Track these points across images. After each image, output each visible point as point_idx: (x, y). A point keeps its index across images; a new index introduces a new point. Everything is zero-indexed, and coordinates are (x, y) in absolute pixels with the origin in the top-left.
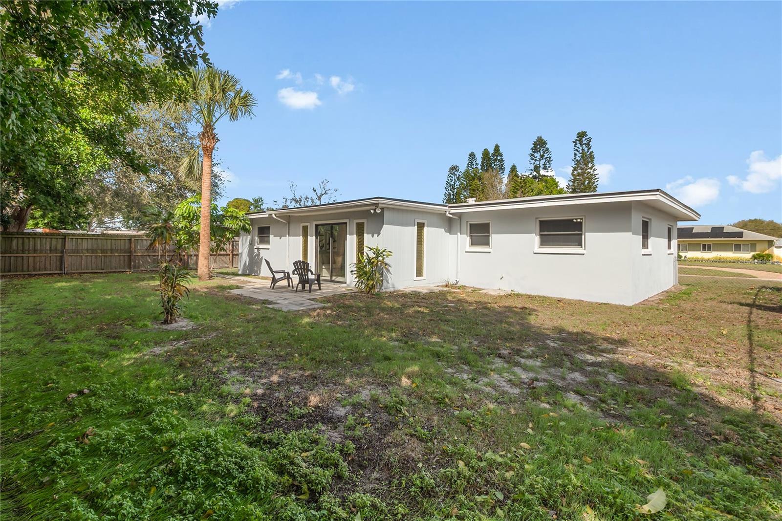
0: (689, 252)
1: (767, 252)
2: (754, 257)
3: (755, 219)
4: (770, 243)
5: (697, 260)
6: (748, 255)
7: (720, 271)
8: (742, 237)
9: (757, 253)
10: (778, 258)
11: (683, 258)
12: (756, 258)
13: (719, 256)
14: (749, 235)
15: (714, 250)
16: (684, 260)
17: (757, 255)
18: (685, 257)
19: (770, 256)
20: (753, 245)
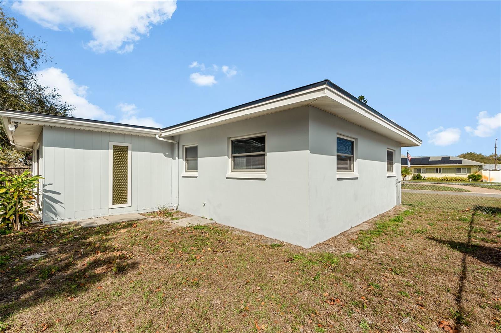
0: (427, 174)
1: (478, 173)
2: (469, 177)
3: (471, 153)
4: (480, 168)
5: (432, 179)
6: (464, 176)
7: (446, 187)
8: (461, 163)
9: (471, 174)
10: (485, 177)
11: (423, 178)
12: (471, 178)
13: (446, 176)
14: (467, 162)
15: (443, 173)
16: (424, 179)
17: (471, 175)
18: (424, 177)
19: (480, 176)
20: (469, 168)
